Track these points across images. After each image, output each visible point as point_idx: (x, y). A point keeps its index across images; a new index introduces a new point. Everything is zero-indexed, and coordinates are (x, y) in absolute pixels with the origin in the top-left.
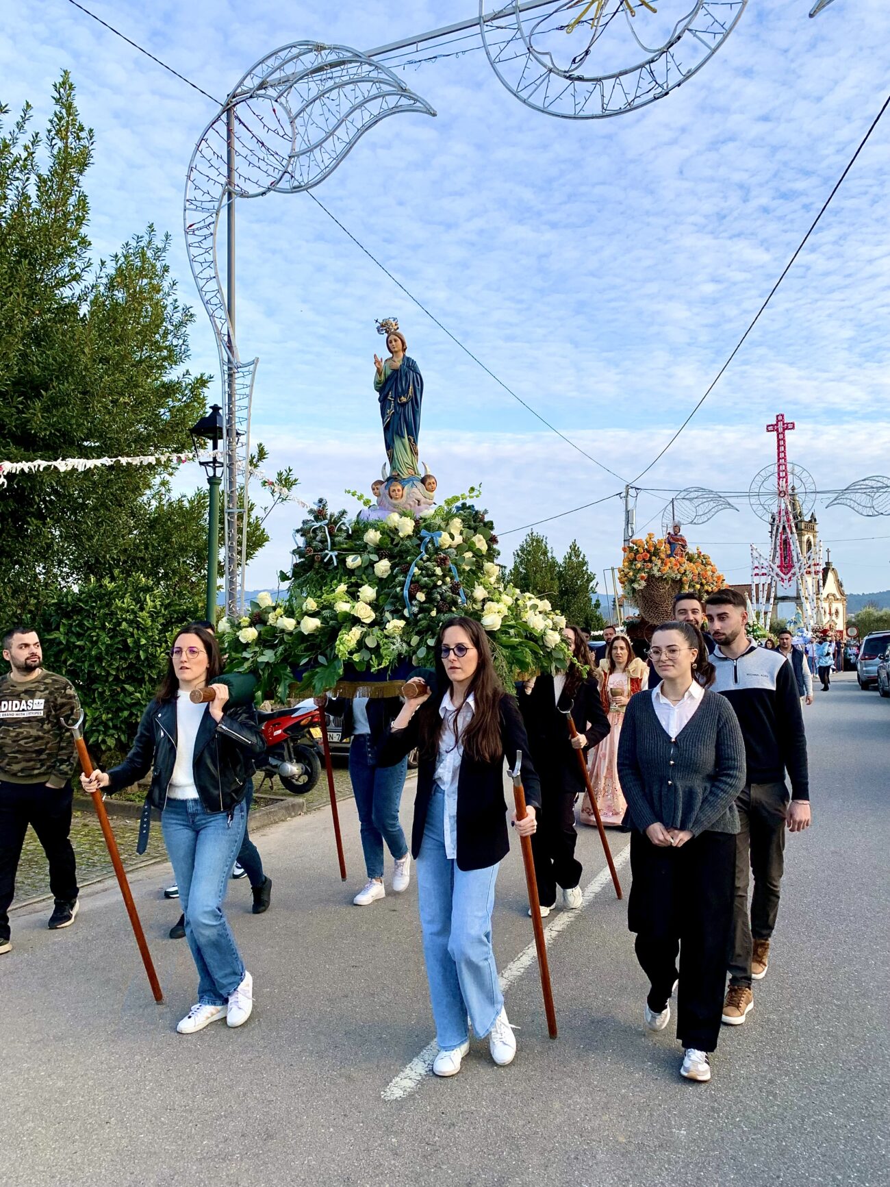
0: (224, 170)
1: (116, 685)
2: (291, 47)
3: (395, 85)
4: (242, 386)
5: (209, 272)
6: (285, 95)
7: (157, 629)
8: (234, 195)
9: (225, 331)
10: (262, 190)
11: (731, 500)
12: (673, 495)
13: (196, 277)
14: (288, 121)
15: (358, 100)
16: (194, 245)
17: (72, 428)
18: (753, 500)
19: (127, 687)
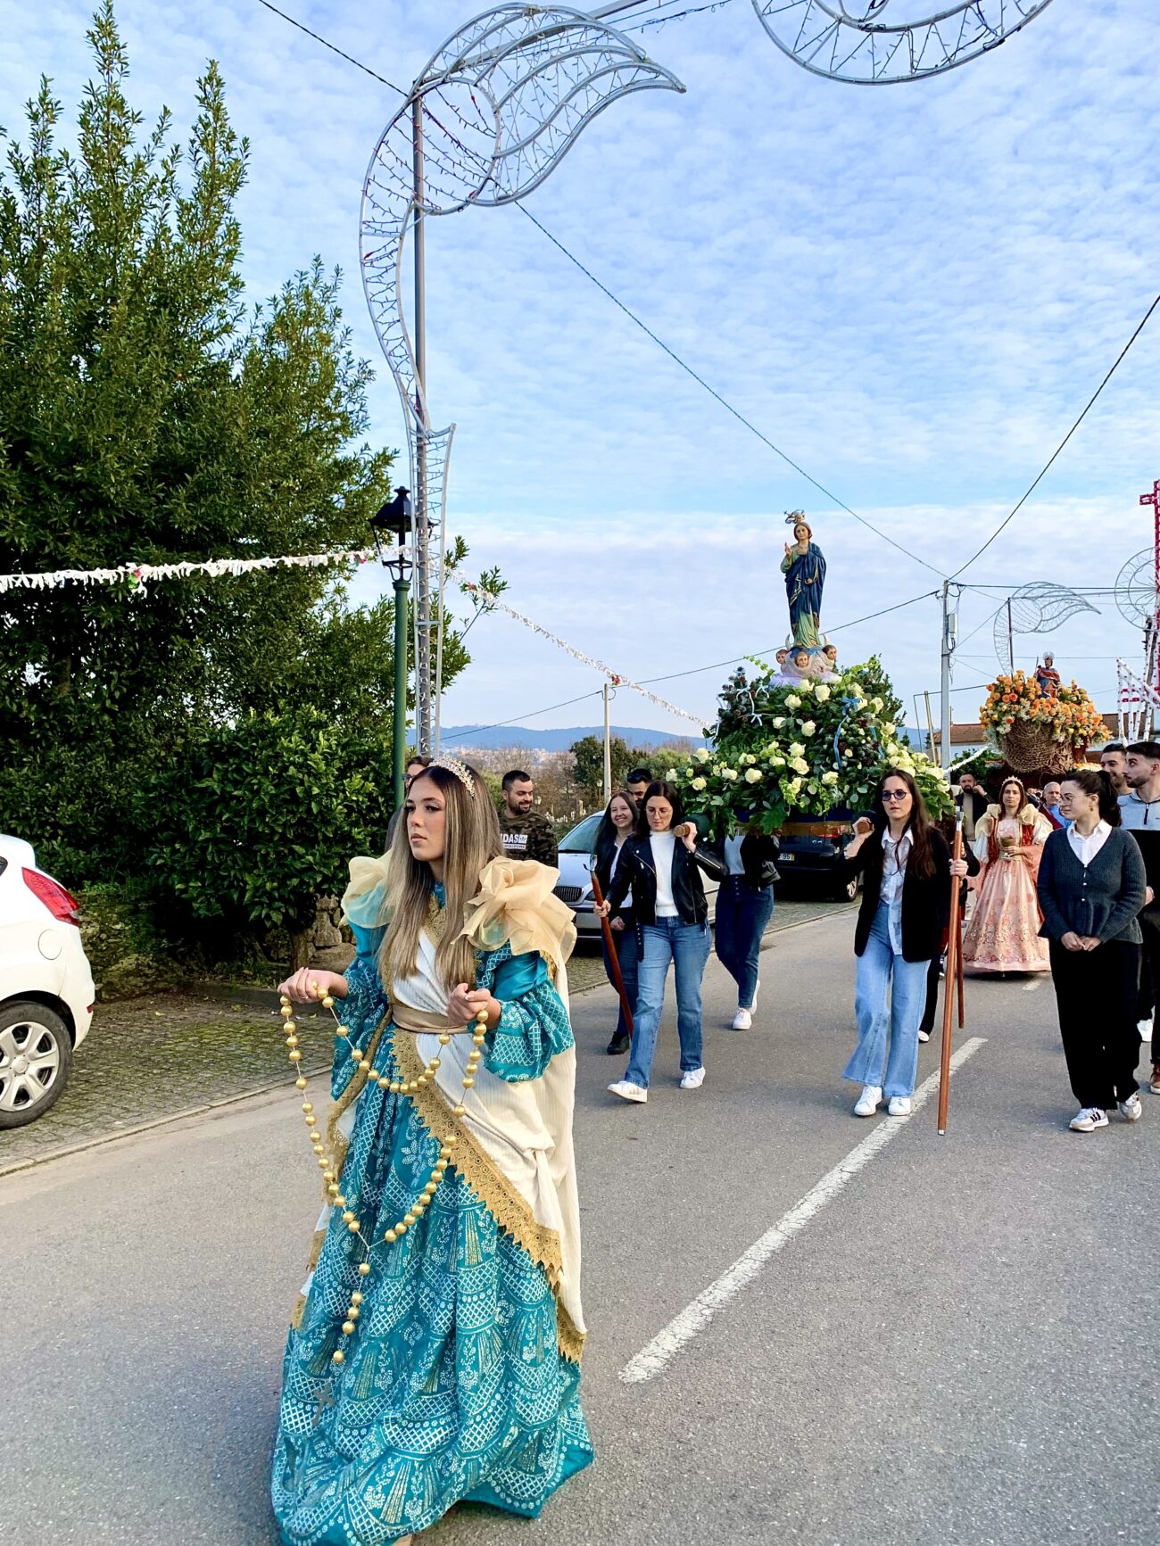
0: (410, 181)
1: (282, 846)
2: (495, 13)
3: (631, 54)
4: (435, 462)
5: (392, 315)
6: (487, 76)
7: (333, 775)
8: (422, 212)
9: (412, 391)
10: (460, 203)
11: (1088, 599)
12: (1010, 593)
13: (375, 322)
14: (491, 111)
15: (582, 78)
16: (373, 280)
17: (224, 520)
18: (1120, 599)
19: (297, 848)
